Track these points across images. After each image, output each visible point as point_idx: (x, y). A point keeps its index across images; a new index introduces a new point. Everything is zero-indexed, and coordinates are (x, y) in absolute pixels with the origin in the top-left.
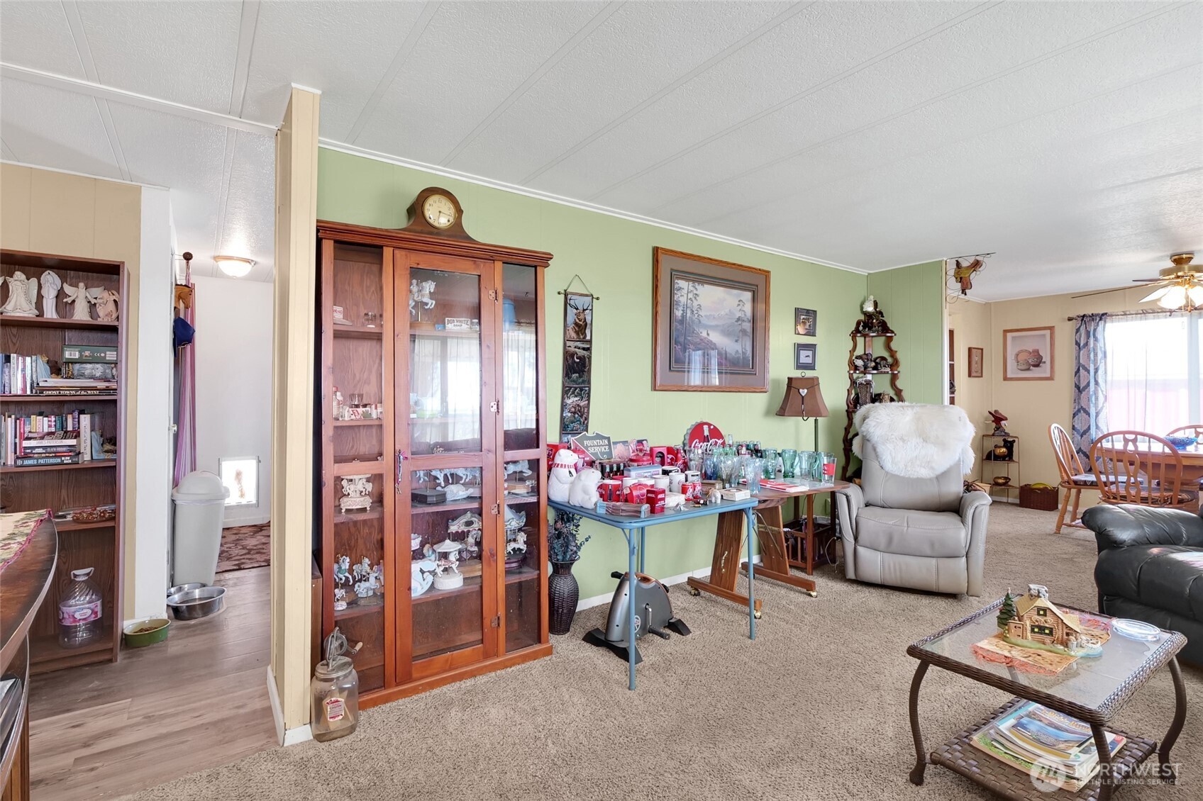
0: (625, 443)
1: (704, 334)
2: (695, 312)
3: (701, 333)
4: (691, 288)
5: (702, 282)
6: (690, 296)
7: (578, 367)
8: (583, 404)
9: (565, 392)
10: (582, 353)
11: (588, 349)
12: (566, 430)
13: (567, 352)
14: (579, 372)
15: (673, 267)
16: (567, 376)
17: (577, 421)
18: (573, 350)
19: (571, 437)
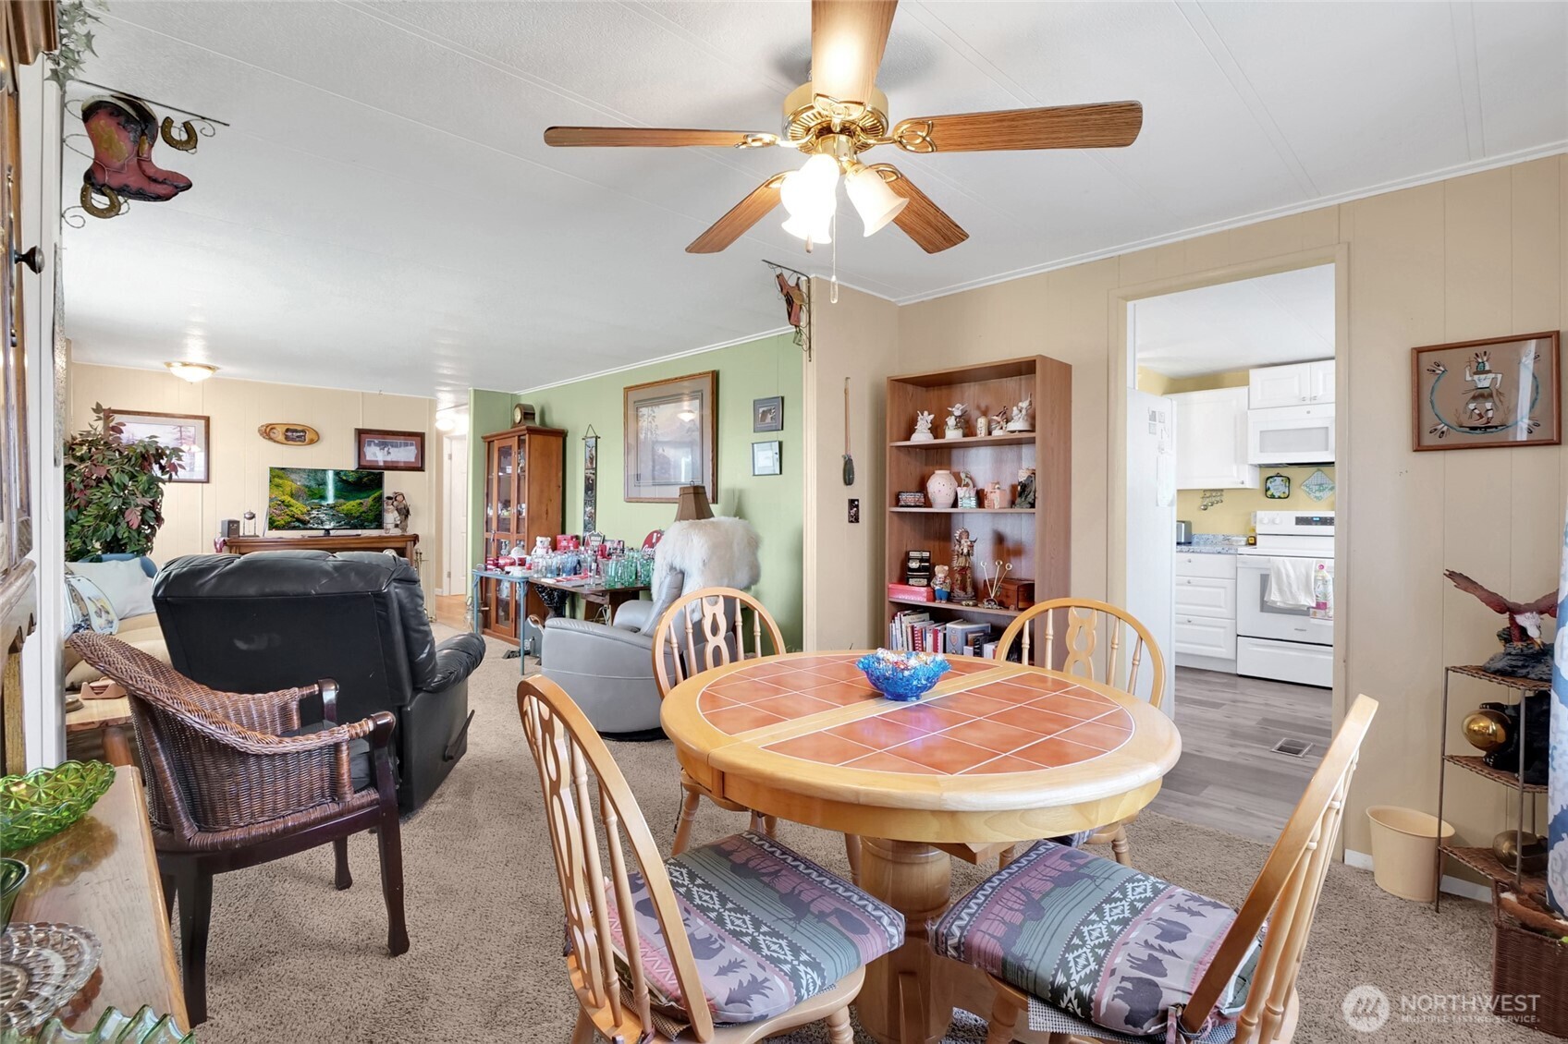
1: (661, 451)
2: (655, 432)
3: (658, 450)
4: (651, 412)
6: (651, 419)
7: (590, 487)
8: (593, 511)
9: (585, 504)
10: (593, 477)
11: (595, 474)
12: (586, 528)
13: (586, 477)
14: (592, 490)
15: (636, 400)
16: (586, 492)
17: (590, 523)
18: (589, 475)
19: (588, 534)
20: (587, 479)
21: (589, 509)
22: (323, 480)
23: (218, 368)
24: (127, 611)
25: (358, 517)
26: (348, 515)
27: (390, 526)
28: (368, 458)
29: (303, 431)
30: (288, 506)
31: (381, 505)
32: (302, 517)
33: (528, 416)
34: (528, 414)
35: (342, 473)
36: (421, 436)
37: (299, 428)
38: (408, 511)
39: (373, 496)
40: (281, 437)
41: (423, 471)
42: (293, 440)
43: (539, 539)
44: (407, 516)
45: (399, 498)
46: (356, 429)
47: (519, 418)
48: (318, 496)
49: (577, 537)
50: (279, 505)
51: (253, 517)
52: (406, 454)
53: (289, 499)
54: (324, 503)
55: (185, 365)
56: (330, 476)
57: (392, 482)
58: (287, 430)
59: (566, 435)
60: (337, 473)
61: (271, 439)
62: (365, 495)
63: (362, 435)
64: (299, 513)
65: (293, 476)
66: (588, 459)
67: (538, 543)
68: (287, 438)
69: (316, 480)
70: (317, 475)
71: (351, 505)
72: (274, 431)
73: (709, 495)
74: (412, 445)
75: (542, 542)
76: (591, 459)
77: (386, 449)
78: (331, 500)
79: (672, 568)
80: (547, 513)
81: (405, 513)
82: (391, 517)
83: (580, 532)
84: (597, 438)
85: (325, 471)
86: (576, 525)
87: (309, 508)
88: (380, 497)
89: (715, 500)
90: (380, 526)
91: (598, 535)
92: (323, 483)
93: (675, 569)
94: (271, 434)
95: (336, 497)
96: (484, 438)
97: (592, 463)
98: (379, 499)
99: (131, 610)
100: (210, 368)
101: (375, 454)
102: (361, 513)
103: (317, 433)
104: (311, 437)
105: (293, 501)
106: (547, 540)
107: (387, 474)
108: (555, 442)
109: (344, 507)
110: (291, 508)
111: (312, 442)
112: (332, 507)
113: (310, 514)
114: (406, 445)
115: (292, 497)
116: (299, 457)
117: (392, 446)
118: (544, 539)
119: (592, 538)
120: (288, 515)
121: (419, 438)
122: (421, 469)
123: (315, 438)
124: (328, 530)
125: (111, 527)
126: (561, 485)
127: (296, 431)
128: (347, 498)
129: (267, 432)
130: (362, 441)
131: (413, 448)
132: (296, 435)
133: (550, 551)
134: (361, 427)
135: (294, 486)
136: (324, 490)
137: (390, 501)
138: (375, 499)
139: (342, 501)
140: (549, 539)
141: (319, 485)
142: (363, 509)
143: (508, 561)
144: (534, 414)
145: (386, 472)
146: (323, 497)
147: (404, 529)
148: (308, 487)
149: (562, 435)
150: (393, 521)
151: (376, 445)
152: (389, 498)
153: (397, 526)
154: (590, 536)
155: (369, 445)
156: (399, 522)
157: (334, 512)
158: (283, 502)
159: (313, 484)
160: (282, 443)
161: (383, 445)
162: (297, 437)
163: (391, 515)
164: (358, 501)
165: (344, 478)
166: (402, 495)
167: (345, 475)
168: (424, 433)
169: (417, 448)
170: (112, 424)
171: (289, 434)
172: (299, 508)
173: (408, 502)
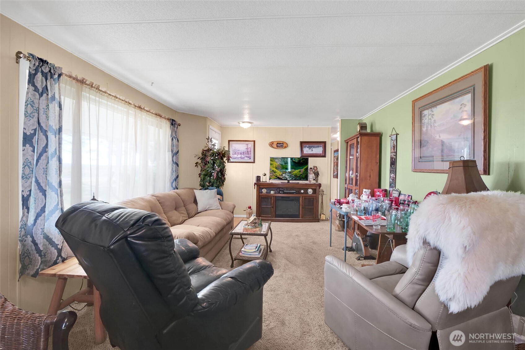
0: (405, 195)
1: (437, 137)
2: (433, 125)
3: (436, 137)
4: (430, 112)
5: (435, 106)
6: (430, 117)
7: (393, 163)
8: (394, 177)
9: (390, 172)
10: (394, 157)
11: (396, 155)
12: (391, 186)
13: (391, 157)
14: (394, 164)
15: (420, 106)
16: (391, 166)
17: (393, 183)
18: (393, 156)
19: (391, 189)
20: (392, 158)
21: (392, 175)
22: (287, 162)
23: (253, 123)
24: (207, 208)
25: (299, 177)
26: (296, 176)
27: (312, 180)
28: (304, 153)
29: (283, 144)
30: (275, 172)
31: (307, 171)
32: (279, 177)
33: (363, 128)
34: (363, 127)
35: (293, 159)
36: (324, 143)
37: (281, 143)
38: (318, 174)
39: (304, 168)
40: (275, 146)
41: (325, 157)
42: (279, 147)
43: (364, 190)
44: (318, 176)
45: (315, 168)
46: (300, 142)
47: (359, 129)
48: (285, 168)
49: (386, 190)
50: (272, 172)
51: (265, 175)
52: (318, 150)
53: (275, 169)
54: (287, 171)
55: (243, 123)
56: (289, 160)
57: (312, 162)
58: (278, 143)
59: (382, 135)
60: (292, 159)
61: (272, 147)
62: (302, 168)
63: (303, 144)
64: (279, 175)
65: (276, 160)
66: (392, 147)
67: (364, 192)
68: (277, 146)
69: (284, 162)
70: (284, 159)
71: (296, 172)
72: (273, 144)
73: (480, 167)
74: (321, 147)
75: (366, 192)
76: (394, 147)
77: (311, 149)
78: (289, 170)
79: (425, 242)
80: (370, 177)
81: (317, 174)
82: (311, 176)
83: (387, 188)
84: (397, 134)
85: (287, 158)
86: (386, 184)
87: (282, 173)
88: (307, 168)
89: (487, 171)
90: (307, 180)
91: (397, 191)
92: (287, 163)
93: (429, 244)
94: (273, 145)
95: (292, 168)
96: (345, 141)
97: (394, 149)
98: (307, 169)
99: (208, 208)
100: (250, 123)
101: (307, 151)
102: (300, 175)
103: (287, 144)
104: (285, 146)
105: (276, 170)
106: (368, 191)
107: (310, 159)
108: (375, 140)
109: (294, 173)
110: (276, 173)
111: (285, 147)
112: (290, 173)
113: (282, 175)
114: (319, 147)
115: (276, 169)
116: (280, 153)
117: (313, 148)
118: (366, 190)
119: (394, 192)
120: (275, 176)
121: (324, 144)
122: (324, 156)
123: (286, 146)
124: (289, 181)
125: (209, 178)
126: (378, 162)
127: (280, 144)
128: (295, 169)
129: (271, 144)
130: (302, 146)
131: (322, 148)
132: (281, 145)
133: (370, 197)
134: (302, 141)
135: (277, 164)
136: (287, 166)
137: (311, 170)
138: (305, 169)
139: (293, 170)
140: (370, 190)
141: (285, 164)
142: (301, 173)
143: (345, 201)
144: (366, 127)
145: (309, 158)
146: (287, 169)
147: (317, 181)
148: (282, 165)
149: (379, 136)
150: (312, 178)
151: (307, 147)
152: (311, 168)
153: (314, 180)
154: (393, 190)
155: (305, 147)
156: (314, 178)
157: (291, 175)
158: (273, 171)
159: (283, 163)
160: (276, 148)
161: (310, 147)
162: (281, 146)
163: (311, 175)
164: (299, 170)
165: (294, 161)
166: (316, 167)
167: (294, 160)
168: (326, 142)
169: (323, 148)
170: (213, 143)
171: (278, 145)
172: (278, 173)
173: (319, 170)
